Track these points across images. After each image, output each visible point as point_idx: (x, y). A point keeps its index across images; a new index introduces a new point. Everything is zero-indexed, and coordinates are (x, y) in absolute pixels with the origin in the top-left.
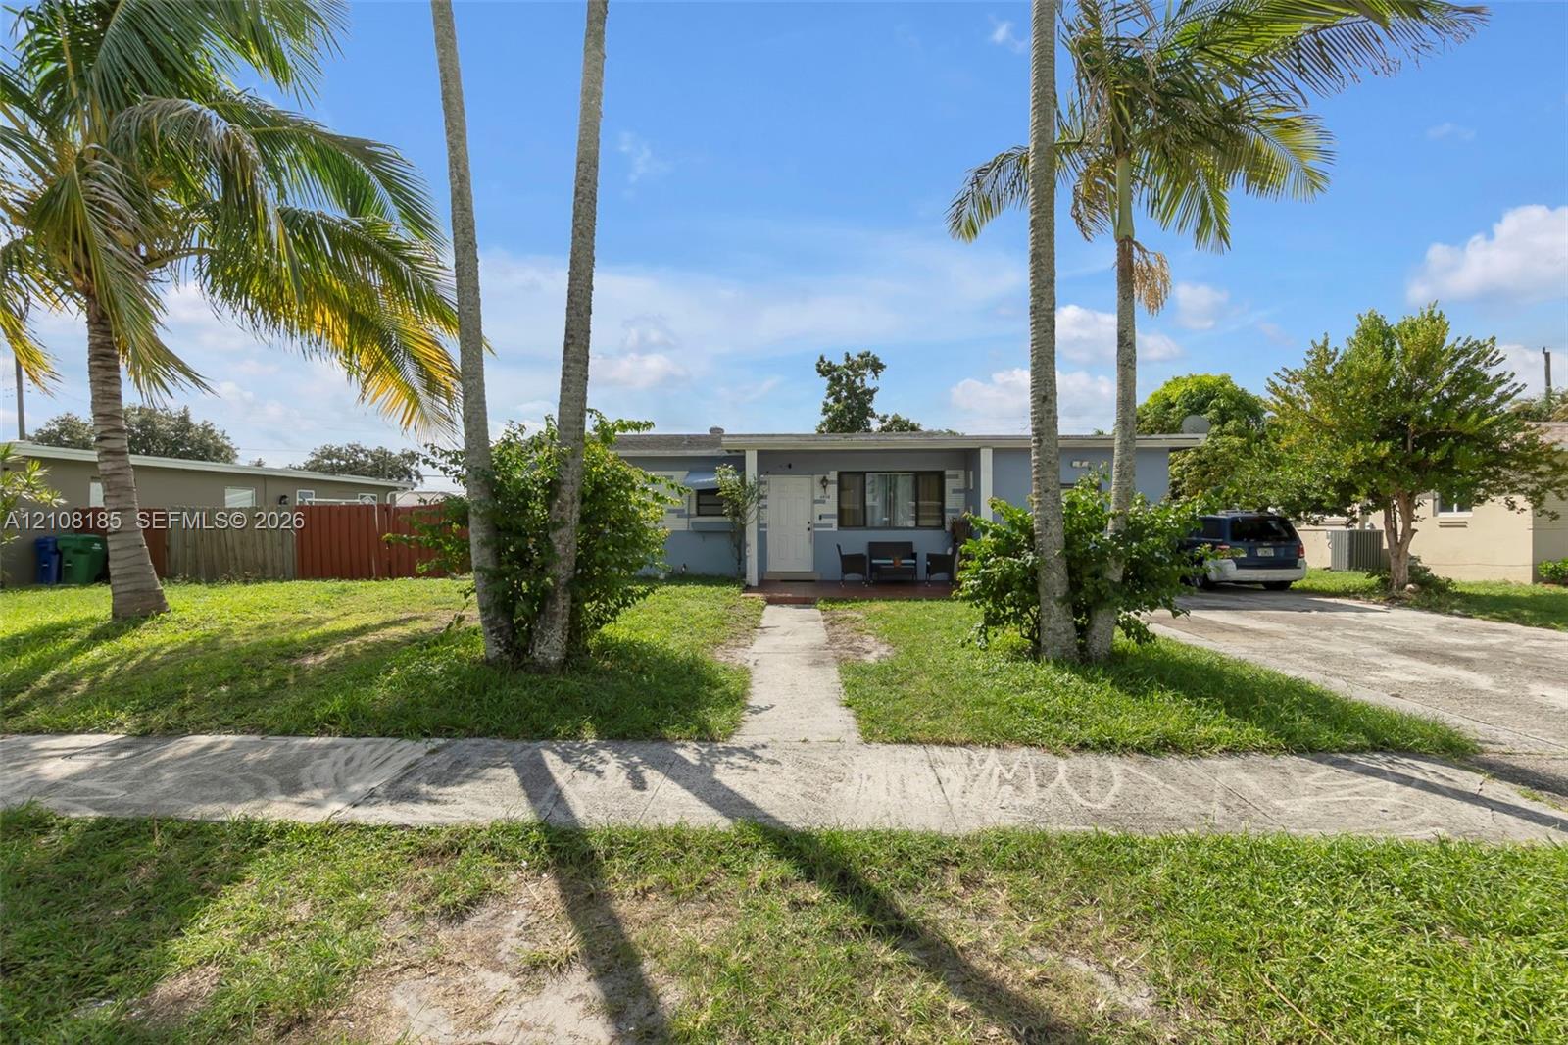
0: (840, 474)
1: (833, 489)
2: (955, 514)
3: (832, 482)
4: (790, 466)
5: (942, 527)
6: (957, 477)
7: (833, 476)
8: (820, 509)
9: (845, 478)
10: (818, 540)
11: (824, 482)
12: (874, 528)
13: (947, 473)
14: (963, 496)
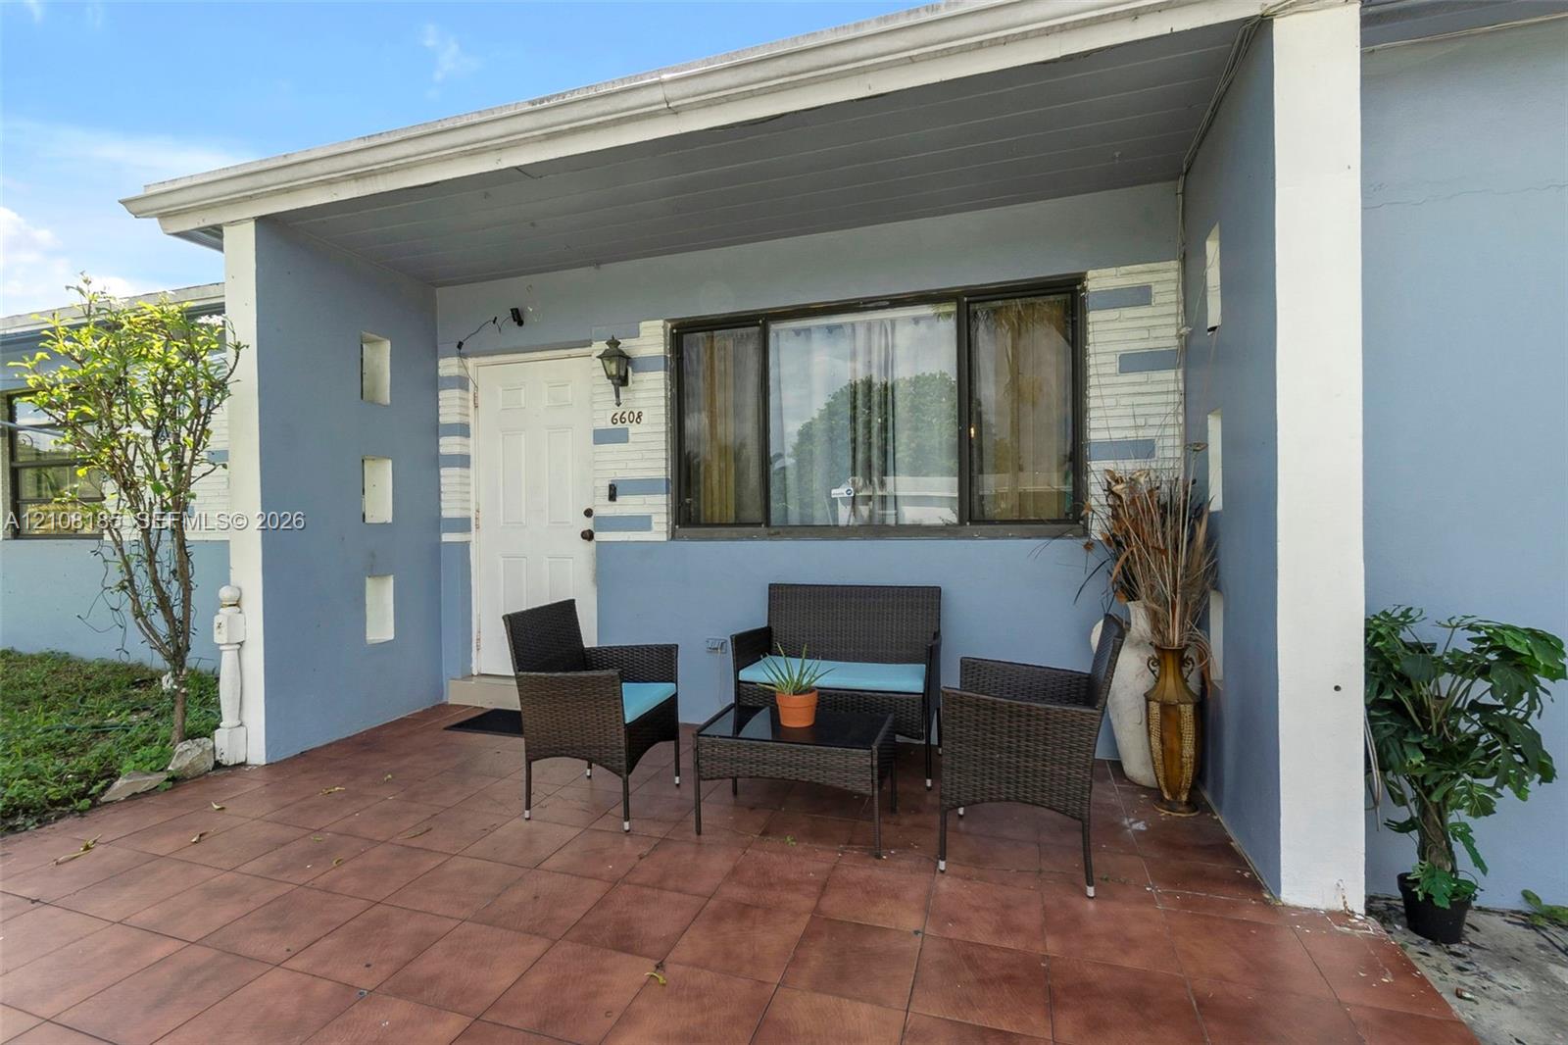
0: (681, 333)
1: (651, 390)
2: (1126, 467)
3: (646, 364)
4: (518, 317)
5: (1071, 516)
6: (1141, 296)
7: (650, 340)
8: (615, 462)
9: (697, 341)
11: (621, 368)
12: (809, 530)
13: (1099, 281)
14: (1169, 379)
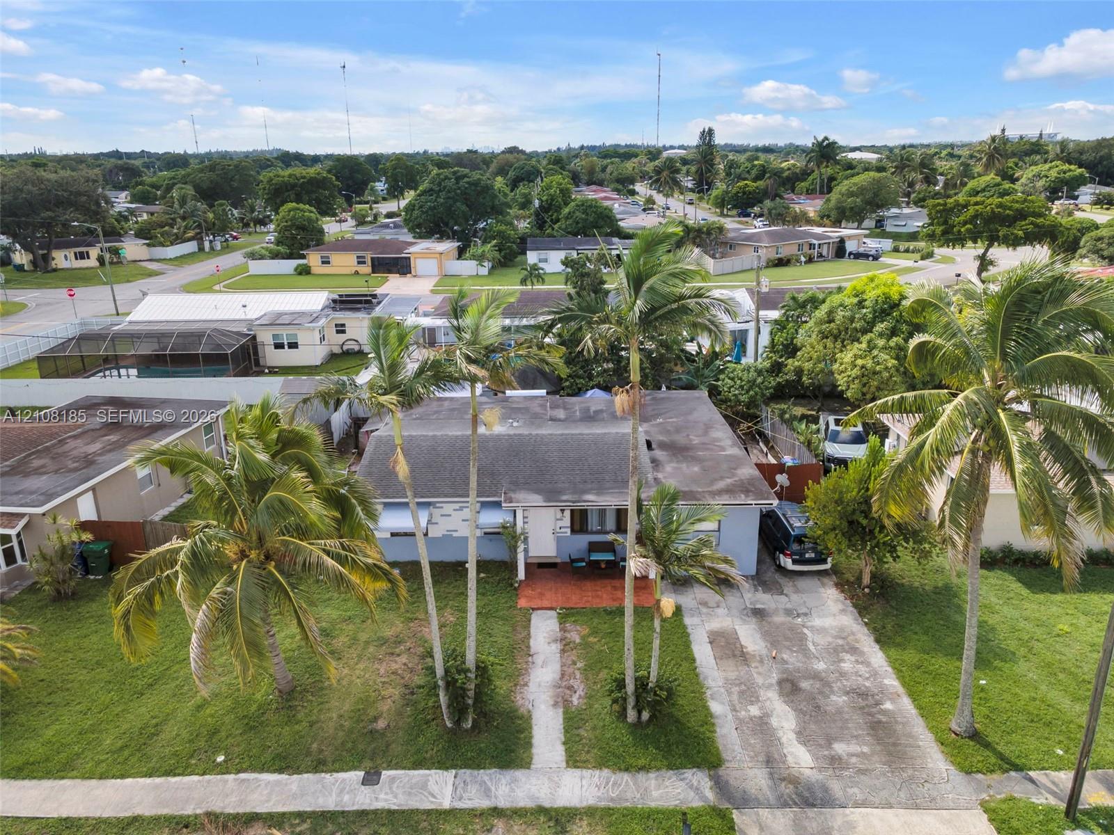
8: (560, 524)
10: (559, 541)
11: (563, 512)
12: (593, 534)
